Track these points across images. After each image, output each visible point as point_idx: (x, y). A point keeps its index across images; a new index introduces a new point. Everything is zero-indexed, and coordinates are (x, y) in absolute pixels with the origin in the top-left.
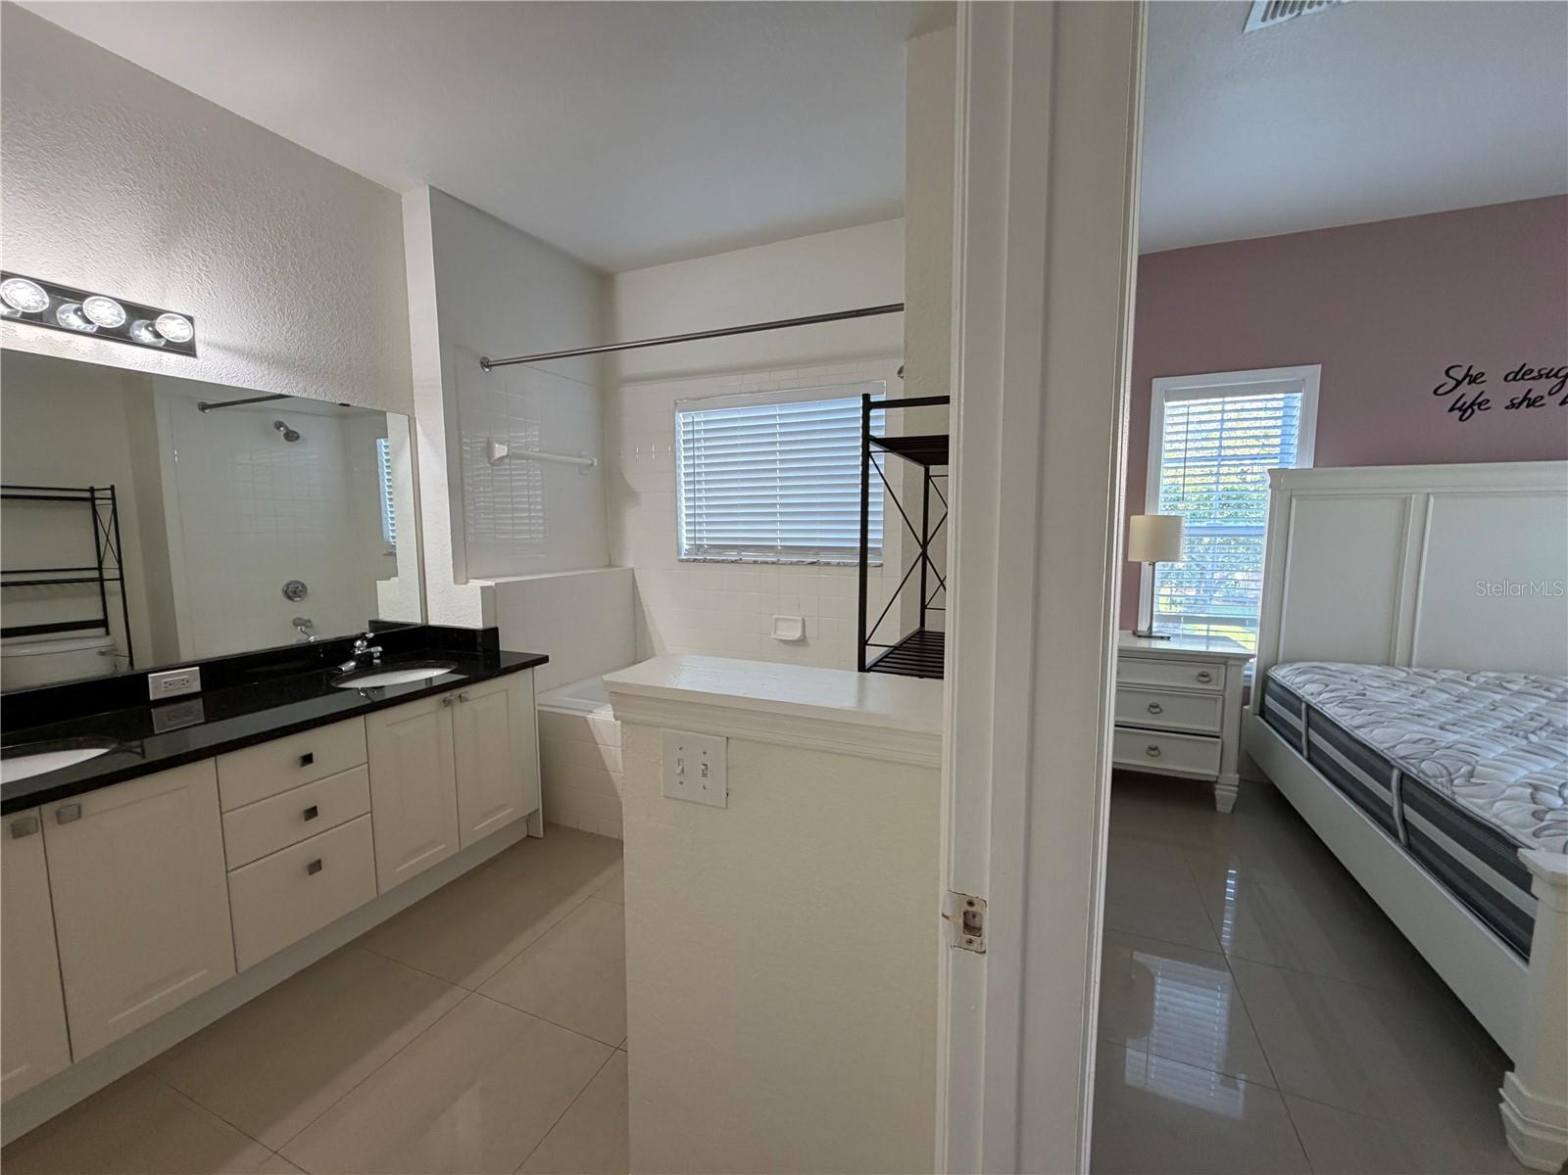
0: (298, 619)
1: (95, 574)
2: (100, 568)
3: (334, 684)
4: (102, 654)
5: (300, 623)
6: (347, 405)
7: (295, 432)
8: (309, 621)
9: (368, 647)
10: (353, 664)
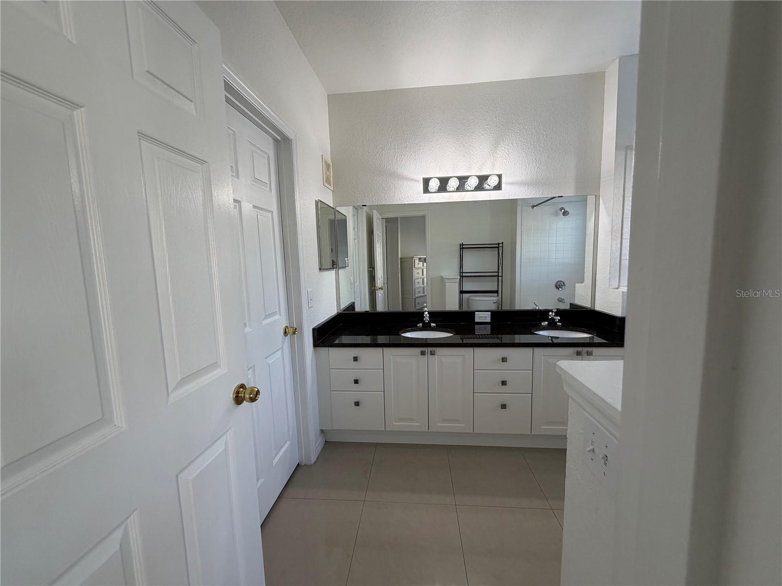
0: (560, 298)
1: (496, 274)
2: (498, 272)
3: (532, 331)
4: (494, 303)
5: (560, 300)
6: (562, 197)
7: (568, 211)
8: (564, 300)
9: (555, 316)
10: (547, 323)
